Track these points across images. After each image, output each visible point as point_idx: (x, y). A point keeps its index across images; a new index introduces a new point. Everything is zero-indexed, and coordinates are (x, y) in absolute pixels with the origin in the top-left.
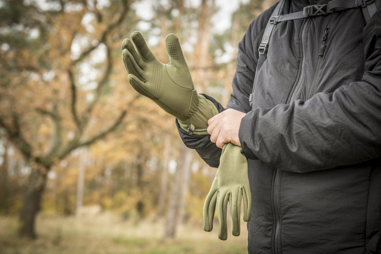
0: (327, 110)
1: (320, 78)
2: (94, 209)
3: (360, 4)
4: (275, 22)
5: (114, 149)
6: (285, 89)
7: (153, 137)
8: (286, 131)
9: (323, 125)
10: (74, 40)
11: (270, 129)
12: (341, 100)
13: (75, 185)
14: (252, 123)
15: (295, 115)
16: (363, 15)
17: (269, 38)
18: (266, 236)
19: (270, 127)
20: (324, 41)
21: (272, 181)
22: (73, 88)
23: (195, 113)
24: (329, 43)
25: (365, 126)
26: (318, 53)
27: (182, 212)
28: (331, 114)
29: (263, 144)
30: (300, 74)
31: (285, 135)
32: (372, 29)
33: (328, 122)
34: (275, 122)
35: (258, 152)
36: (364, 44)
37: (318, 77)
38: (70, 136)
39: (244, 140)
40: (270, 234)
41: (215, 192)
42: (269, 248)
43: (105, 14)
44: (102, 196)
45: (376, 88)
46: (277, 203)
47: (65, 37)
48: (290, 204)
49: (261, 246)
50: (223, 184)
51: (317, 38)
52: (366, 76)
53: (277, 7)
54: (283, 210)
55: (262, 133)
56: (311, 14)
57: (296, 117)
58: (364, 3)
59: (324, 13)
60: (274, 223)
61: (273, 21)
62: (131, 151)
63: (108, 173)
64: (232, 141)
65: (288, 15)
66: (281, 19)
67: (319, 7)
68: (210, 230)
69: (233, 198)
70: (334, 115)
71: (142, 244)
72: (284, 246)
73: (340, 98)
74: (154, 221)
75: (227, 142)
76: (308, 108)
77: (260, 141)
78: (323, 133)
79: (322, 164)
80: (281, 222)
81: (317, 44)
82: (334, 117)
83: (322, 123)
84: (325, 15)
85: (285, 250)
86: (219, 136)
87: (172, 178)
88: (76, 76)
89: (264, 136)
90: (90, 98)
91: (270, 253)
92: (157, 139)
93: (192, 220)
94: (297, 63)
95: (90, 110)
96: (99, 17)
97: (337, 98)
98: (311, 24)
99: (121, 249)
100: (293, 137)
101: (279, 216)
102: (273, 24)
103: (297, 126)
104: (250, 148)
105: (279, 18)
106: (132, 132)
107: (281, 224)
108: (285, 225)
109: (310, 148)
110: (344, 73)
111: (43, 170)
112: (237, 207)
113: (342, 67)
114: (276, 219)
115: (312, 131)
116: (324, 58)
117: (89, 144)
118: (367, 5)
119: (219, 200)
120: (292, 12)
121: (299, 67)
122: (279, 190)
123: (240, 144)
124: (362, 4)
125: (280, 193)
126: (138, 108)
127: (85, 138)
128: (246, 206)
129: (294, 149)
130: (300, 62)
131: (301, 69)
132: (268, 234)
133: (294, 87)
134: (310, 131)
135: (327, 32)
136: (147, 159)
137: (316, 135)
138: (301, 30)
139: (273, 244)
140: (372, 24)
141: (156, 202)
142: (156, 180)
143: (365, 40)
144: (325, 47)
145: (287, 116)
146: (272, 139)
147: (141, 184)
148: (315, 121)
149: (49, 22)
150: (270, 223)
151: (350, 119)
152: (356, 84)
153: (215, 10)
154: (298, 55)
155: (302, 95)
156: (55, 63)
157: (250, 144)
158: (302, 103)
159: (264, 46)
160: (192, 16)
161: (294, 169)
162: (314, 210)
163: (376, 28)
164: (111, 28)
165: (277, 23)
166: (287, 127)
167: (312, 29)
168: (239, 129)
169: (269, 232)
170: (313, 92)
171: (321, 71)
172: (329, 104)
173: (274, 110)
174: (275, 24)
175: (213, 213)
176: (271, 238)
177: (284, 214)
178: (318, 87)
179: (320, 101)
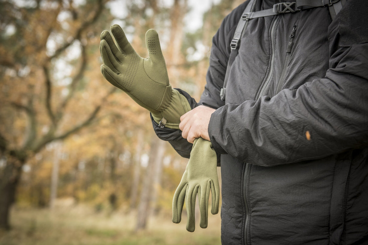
0: (291, 107)
1: (287, 74)
2: (68, 202)
3: (327, 2)
4: (247, 19)
5: (88, 143)
6: (254, 85)
7: (126, 131)
8: (252, 126)
9: (286, 120)
10: (50, 37)
11: (237, 124)
12: (304, 96)
13: (50, 178)
14: (221, 119)
15: (261, 111)
16: (329, 14)
17: (240, 34)
18: (237, 227)
19: (237, 123)
20: (292, 38)
21: (241, 175)
22: (48, 84)
23: (167, 108)
24: (296, 40)
25: (326, 122)
26: (286, 50)
27: (154, 205)
28: (294, 110)
29: (230, 138)
30: (270, 70)
31: (251, 130)
32: (336, 28)
33: (291, 118)
34: (242, 118)
35: (226, 147)
36: (329, 42)
37: (285, 74)
38: (45, 130)
39: (213, 135)
40: (240, 225)
41: (185, 185)
42: (239, 239)
43: (81, 12)
44: (76, 189)
45: (337, 85)
46: (247, 196)
47: (40, 33)
48: (258, 198)
49: (232, 236)
50: (192, 177)
51: (285, 35)
52: (329, 74)
53: (249, 3)
54: (252, 204)
55: (229, 128)
56: (281, 11)
57: (261, 112)
58: (331, 2)
59: (292, 10)
60: (243, 215)
61: (245, 17)
62: (104, 146)
63: (82, 166)
64: (203, 136)
65: (259, 12)
66: (253, 15)
67: (288, 5)
68: (178, 221)
69: (202, 191)
70: (296, 111)
71: (114, 235)
72: (253, 238)
73: (304, 94)
74: (127, 213)
75: (198, 137)
76: (273, 104)
77: (228, 136)
78: (286, 128)
79: (287, 158)
80: (250, 214)
81: (285, 41)
82: (297, 113)
83: (286, 119)
84: (294, 12)
85: (254, 242)
86: (190, 131)
87: (144, 172)
88: (51, 72)
89: (231, 131)
90: (65, 93)
91: (240, 244)
92: (131, 134)
93: (162, 212)
94: (267, 59)
95: (64, 105)
96: (75, 15)
97: (301, 94)
98: (280, 22)
99: (94, 240)
100: (259, 132)
101: (248, 209)
102: (245, 20)
103: (263, 122)
104: (218, 142)
105: (251, 15)
106: (106, 127)
107: (250, 217)
108: (254, 218)
109: (275, 143)
110: (310, 70)
111: (18, 162)
112: (205, 200)
113: (308, 65)
114: (246, 211)
115: (276, 126)
116: (292, 55)
117: (63, 138)
118: (333, 4)
119: (188, 193)
120: (263, 9)
121: (268, 64)
122: (248, 184)
123: (209, 139)
124: (328, 3)
125: (249, 187)
126: (112, 104)
127: (60, 132)
128: (214, 199)
129: (260, 144)
130: (269, 59)
131: (270, 66)
132: (238, 226)
133: (263, 83)
134: (275, 126)
135: (294, 29)
136: (121, 152)
137: (280, 130)
138: (271, 27)
139: (243, 235)
140: (336, 23)
141: (128, 195)
142: (129, 174)
143: (329, 38)
144: (293, 44)
145: (253, 111)
146: (239, 134)
147: (114, 177)
148: (279, 117)
149: (26, 19)
150: (240, 215)
151: (312, 115)
152: (319, 81)
153: (188, 10)
154: (268, 51)
155: (270, 91)
156: (31, 59)
157: (219, 139)
158: (268, 99)
159: (236, 42)
160: (165, 15)
161: (261, 163)
162: (280, 204)
163: (339, 26)
164: (86, 26)
165: (249, 20)
166: (253, 122)
167: (281, 27)
168: (209, 124)
169: (239, 224)
170: (280, 88)
171: (288, 67)
172: (292, 100)
173: (242, 106)
174: (247, 21)
175: (182, 205)
176: (240, 230)
177: (253, 207)
178: (286, 83)
179: (285, 98)
